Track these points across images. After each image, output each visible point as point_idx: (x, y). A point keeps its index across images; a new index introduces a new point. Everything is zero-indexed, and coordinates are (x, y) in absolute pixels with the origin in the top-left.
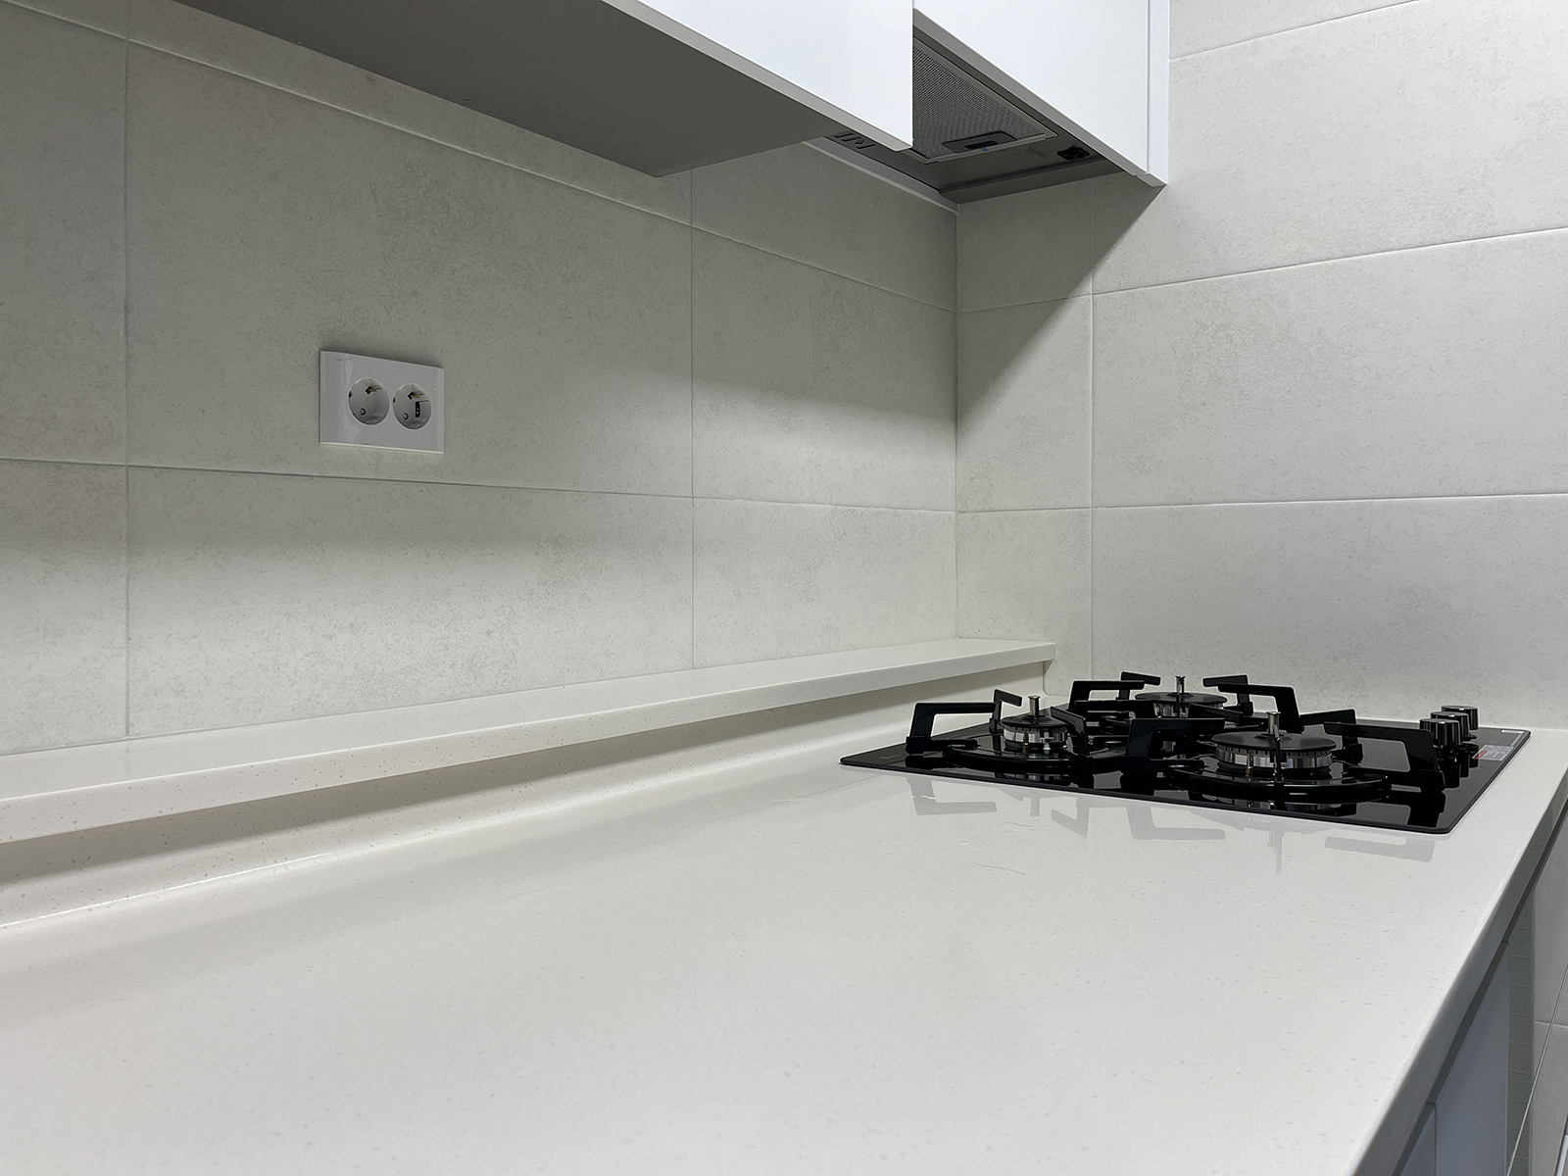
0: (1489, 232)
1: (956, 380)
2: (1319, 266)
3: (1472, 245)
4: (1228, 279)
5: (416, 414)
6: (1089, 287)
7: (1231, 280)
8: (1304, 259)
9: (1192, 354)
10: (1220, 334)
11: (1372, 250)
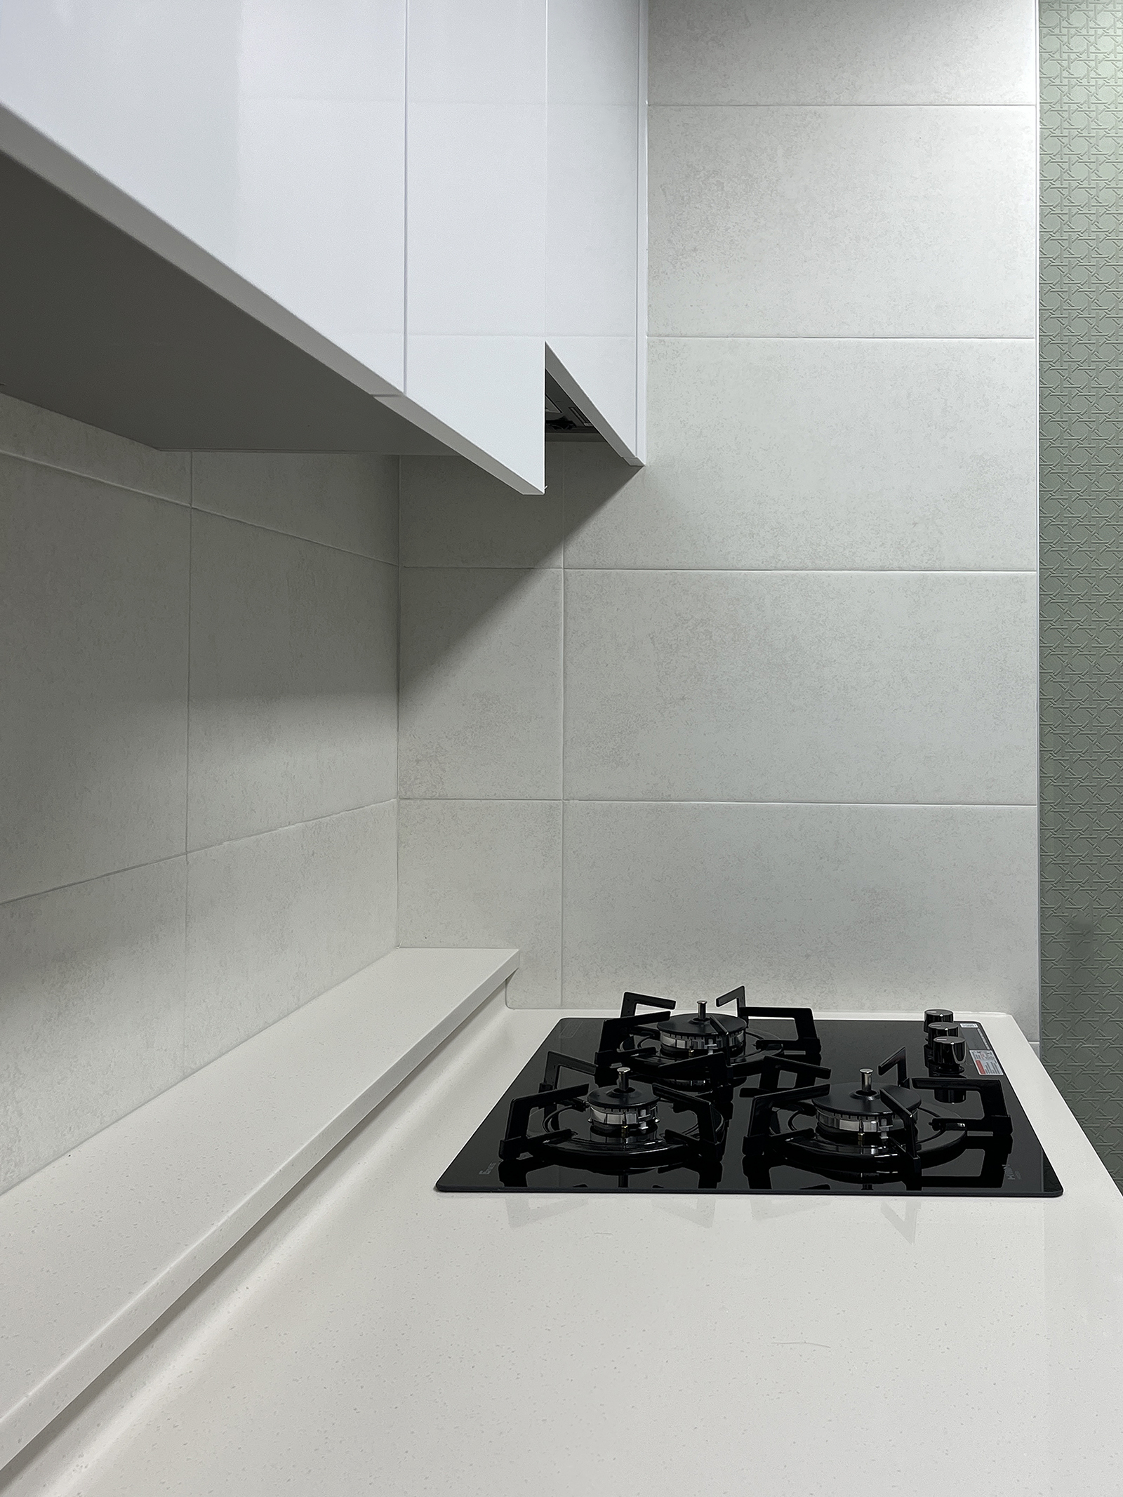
1: (398, 644)
6: (559, 560)
8: (779, 565)
9: (671, 647)
10: (700, 629)
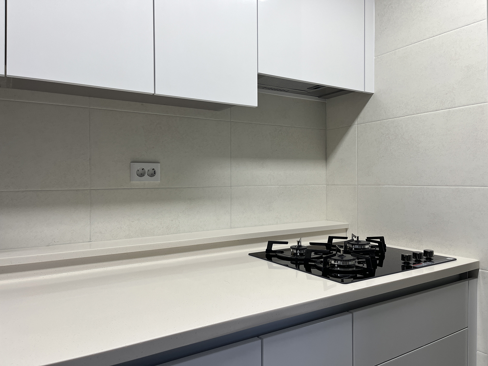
0: (453, 106)
2: (411, 117)
3: (449, 110)
4: (389, 120)
5: (153, 174)
6: (356, 123)
7: (389, 121)
8: (407, 115)
9: (380, 142)
10: (387, 136)
11: (424, 112)
